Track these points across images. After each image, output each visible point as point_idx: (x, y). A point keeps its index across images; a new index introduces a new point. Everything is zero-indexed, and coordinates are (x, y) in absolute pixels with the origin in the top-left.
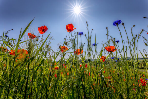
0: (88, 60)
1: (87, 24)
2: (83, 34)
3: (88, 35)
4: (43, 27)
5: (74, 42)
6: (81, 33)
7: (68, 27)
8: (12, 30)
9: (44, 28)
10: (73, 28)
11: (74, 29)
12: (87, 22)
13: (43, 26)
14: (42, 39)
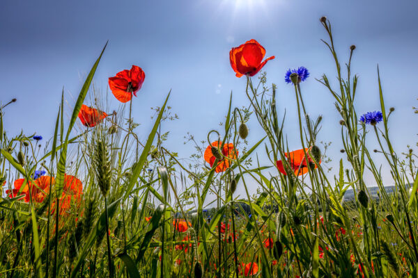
0: (357, 199)
1: (328, 29)
2: (306, 75)
3: (340, 80)
4: (127, 71)
5: (276, 120)
6: (300, 72)
7: (238, 56)
8: (14, 100)
9: (134, 77)
10: (261, 56)
11: (266, 61)
12: (323, 20)
13: (129, 69)
14: (130, 121)
